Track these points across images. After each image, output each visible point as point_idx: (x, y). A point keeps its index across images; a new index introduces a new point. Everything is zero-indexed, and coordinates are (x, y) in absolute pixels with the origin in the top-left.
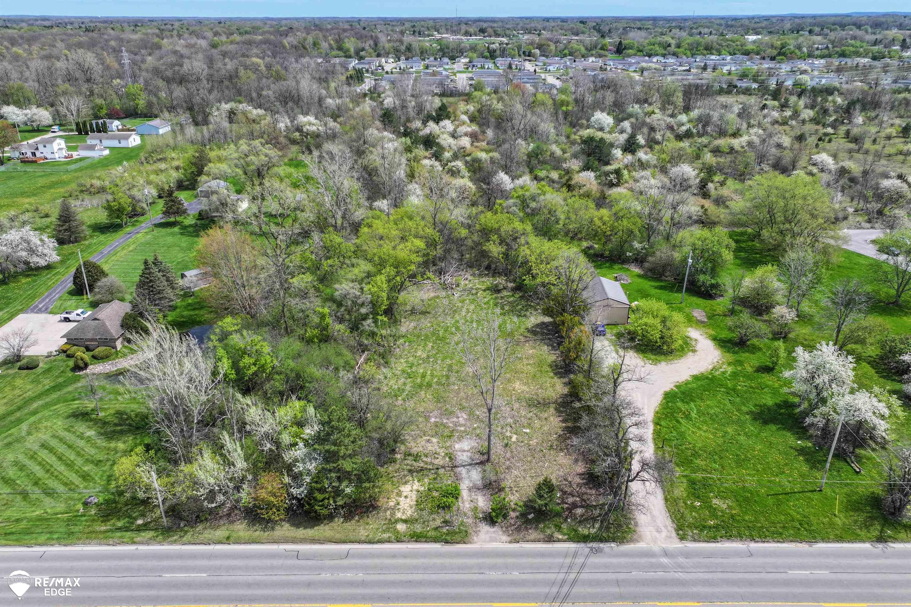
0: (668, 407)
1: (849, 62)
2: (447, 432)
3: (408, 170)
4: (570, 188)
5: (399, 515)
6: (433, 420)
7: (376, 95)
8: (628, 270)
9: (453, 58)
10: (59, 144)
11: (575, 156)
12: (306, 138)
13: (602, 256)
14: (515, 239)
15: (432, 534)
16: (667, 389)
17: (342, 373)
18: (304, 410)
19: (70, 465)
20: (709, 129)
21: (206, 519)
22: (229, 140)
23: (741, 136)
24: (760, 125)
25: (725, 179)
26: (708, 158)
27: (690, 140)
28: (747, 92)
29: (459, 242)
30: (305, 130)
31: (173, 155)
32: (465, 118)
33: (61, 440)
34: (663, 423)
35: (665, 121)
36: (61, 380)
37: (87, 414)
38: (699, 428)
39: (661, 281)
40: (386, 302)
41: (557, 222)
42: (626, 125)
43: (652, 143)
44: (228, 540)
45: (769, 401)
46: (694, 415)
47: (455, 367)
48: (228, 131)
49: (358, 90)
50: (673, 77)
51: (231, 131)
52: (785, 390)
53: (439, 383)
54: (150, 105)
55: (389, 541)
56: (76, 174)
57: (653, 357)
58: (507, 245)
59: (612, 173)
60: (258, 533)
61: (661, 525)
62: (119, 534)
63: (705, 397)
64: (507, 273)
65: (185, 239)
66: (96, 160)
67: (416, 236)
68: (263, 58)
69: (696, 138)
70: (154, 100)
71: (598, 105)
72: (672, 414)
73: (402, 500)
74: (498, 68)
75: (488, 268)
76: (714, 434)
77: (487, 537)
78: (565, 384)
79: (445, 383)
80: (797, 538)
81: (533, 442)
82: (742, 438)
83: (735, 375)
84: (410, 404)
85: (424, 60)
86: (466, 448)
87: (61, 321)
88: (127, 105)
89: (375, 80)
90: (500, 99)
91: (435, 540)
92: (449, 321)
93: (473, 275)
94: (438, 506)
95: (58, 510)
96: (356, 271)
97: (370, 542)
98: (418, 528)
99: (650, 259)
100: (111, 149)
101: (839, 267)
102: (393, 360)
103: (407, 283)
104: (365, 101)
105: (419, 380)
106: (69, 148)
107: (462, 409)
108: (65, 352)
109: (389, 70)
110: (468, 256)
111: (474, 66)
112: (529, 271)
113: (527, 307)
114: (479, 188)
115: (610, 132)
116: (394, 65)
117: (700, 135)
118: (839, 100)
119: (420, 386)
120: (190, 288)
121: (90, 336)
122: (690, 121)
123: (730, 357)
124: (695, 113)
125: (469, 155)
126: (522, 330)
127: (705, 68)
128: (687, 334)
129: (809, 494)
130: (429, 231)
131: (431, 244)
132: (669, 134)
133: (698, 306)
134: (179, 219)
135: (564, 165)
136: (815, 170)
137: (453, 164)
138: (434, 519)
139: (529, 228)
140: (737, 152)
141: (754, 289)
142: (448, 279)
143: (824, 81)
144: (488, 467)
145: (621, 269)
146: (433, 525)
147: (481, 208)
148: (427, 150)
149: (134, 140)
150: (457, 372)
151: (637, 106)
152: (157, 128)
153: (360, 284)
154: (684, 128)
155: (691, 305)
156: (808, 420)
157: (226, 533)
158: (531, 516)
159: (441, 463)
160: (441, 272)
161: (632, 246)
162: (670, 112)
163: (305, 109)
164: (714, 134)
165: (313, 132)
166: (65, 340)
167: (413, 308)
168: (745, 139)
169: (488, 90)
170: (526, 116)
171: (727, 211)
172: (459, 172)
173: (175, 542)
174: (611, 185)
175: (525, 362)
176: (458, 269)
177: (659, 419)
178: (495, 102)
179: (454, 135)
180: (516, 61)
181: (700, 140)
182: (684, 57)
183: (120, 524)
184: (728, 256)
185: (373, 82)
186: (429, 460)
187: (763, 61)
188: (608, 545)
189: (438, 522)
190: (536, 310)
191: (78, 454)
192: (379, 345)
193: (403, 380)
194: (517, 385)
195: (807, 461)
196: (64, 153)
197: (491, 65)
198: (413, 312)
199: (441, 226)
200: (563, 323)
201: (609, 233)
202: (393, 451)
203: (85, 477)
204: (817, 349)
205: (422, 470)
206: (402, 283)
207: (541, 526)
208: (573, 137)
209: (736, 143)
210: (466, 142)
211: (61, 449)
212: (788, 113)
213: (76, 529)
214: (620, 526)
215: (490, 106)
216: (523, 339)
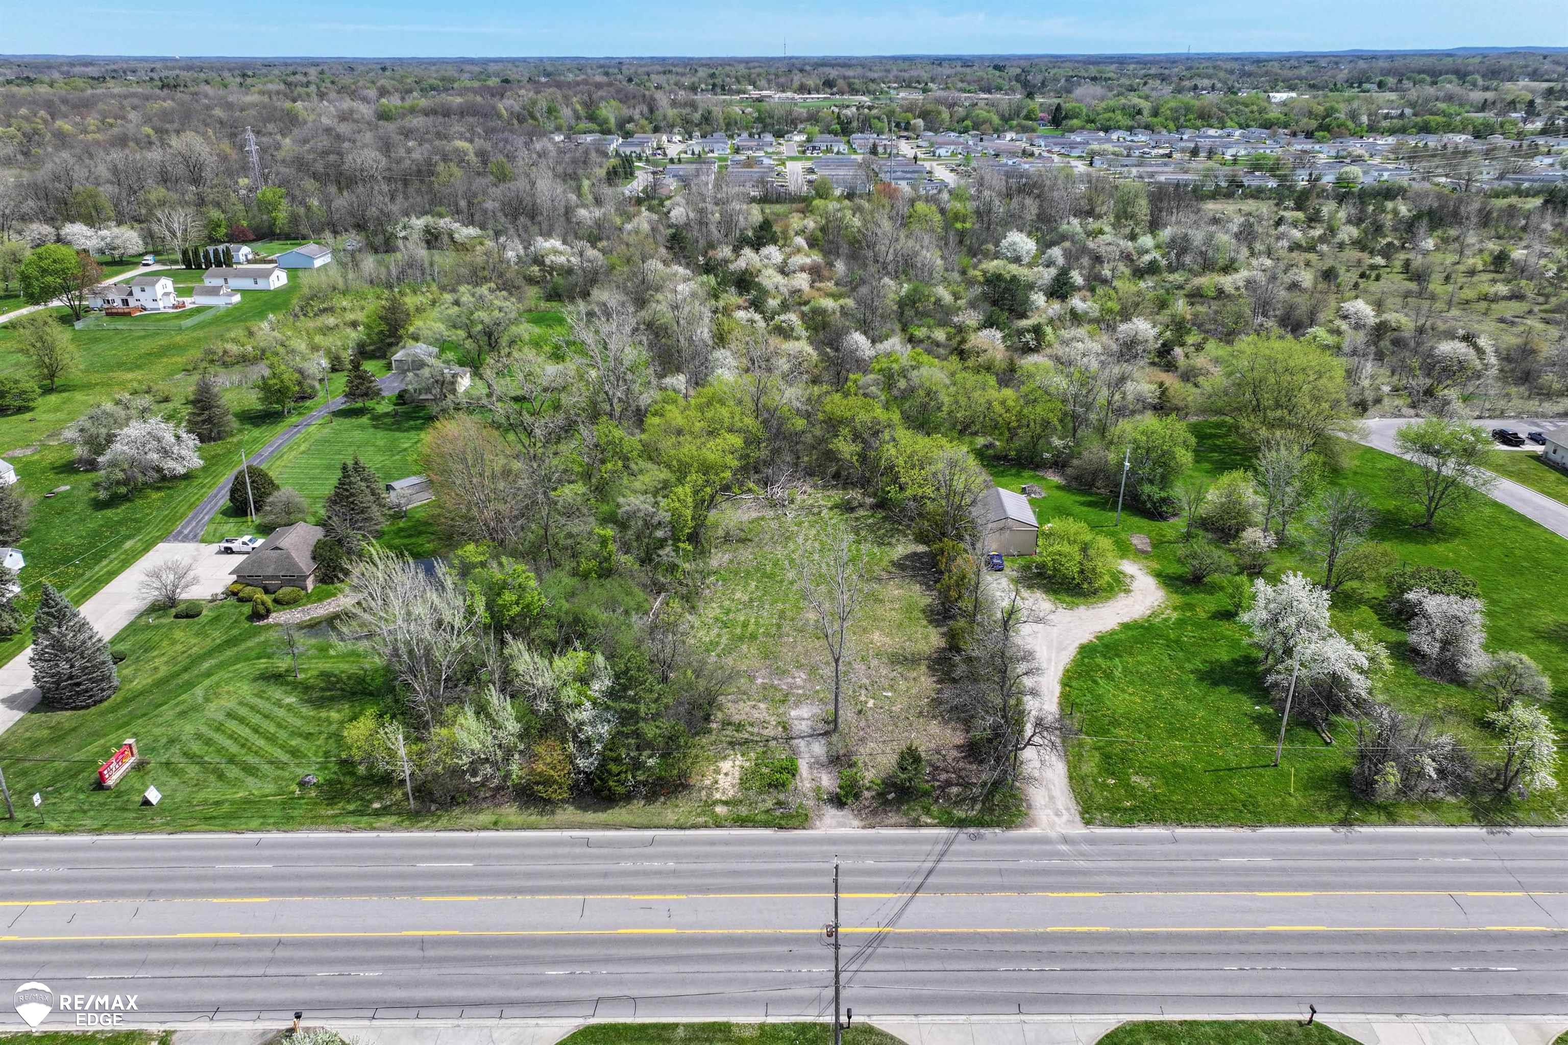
0: (1083, 664)
1: (1432, 141)
2: (779, 695)
3: (714, 328)
4: (962, 354)
5: (718, 796)
6: (759, 681)
7: (655, 202)
8: (1043, 478)
9: (779, 135)
10: (165, 286)
11: (973, 305)
12: (551, 274)
13: (1005, 458)
14: (876, 434)
15: (763, 817)
16: (1084, 641)
17: (634, 618)
18: (589, 663)
19: (271, 739)
20: (1188, 259)
21: (464, 802)
22: (429, 278)
23: (1236, 270)
24: (1269, 253)
25: (1205, 340)
26: (1181, 306)
27: (1155, 278)
28: (1257, 194)
29: (794, 438)
30: (548, 261)
31: (345, 303)
32: (800, 241)
33: (252, 708)
34: (1074, 684)
35: (1118, 245)
36: (235, 632)
37: (280, 676)
38: (1123, 691)
39: (1091, 494)
40: (690, 524)
41: (939, 409)
42: (1056, 252)
43: (1095, 282)
44: (495, 826)
45: (1224, 655)
46: (1117, 674)
47: (789, 614)
48: (426, 265)
49: (627, 193)
50: (1141, 169)
51: (432, 265)
52: (1246, 641)
53: (767, 634)
54: (294, 219)
55: (706, 826)
56: (195, 334)
57: (1068, 599)
58: (864, 441)
59: (1029, 331)
60: (533, 818)
61: (1061, 807)
62: (353, 819)
63: (1135, 651)
64: (864, 483)
65: (380, 434)
66: (222, 312)
67: (730, 430)
68: (471, 141)
69: (1165, 274)
70: (302, 211)
71: (1014, 221)
72: (1087, 673)
73: (721, 777)
74: (855, 152)
75: (836, 476)
76: (1143, 699)
77: (834, 822)
78: (944, 634)
79: (777, 633)
80: (1237, 821)
81: (896, 708)
82: (1181, 704)
83: (1181, 623)
84: (729, 661)
85: (731, 137)
86: (806, 716)
87: (220, 552)
88: (258, 220)
89: (654, 173)
90: (857, 210)
91: (766, 825)
92: (780, 552)
93: (815, 486)
94: (770, 785)
95: (267, 791)
96: (646, 479)
97: (681, 828)
98: (744, 811)
99: (1075, 462)
100: (243, 292)
101: (1355, 473)
102: (700, 605)
103: (718, 498)
104: (639, 213)
105: (738, 631)
106: (180, 292)
107: (800, 666)
108: (235, 594)
109: (675, 156)
110: (806, 459)
111: (814, 148)
112: (895, 480)
113: (893, 532)
114: (822, 354)
115: (1030, 265)
116: (682, 147)
117: (1171, 269)
118: (1403, 210)
119: (741, 639)
120: (399, 505)
121: (270, 571)
122: (1158, 247)
123: (1178, 599)
124: (1166, 234)
125: (806, 303)
126: (885, 563)
127: (1195, 152)
128: (1120, 568)
129: (1260, 770)
130: (749, 421)
131: (751, 441)
132: (1122, 267)
133: (1140, 530)
134: (370, 404)
135: (956, 319)
136: (1344, 326)
137: (782, 317)
138: (764, 801)
139: (896, 416)
140: (1228, 296)
141: (1222, 504)
142: (778, 492)
143: (1386, 175)
144: (835, 738)
145: (1033, 477)
146: (762, 807)
147: (825, 387)
148: (741, 294)
149: (278, 279)
150: (792, 620)
151: (1075, 222)
152: (312, 258)
153: (655, 496)
154: (1147, 258)
155: (1130, 528)
156: (1270, 679)
157: (493, 818)
158: (891, 796)
159: (772, 734)
160: (766, 483)
161: (1049, 443)
162: (1127, 231)
163: (545, 226)
164: (1195, 267)
165: (562, 266)
166: (234, 577)
167: (728, 533)
168: (1240, 277)
169: (838, 192)
170: (897, 240)
171: (1198, 391)
172: (792, 330)
173: (426, 828)
174: (1027, 350)
175: (888, 606)
176: (792, 478)
177: (1070, 678)
178: (848, 213)
179: (783, 270)
180: (884, 140)
181: (1171, 277)
182: (1164, 132)
183: (351, 807)
184: (1185, 457)
185: (650, 178)
186: (756, 730)
187: (1293, 140)
188: (991, 830)
189: (769, 804)
190: (906, 536)
191: (279, 725)
192: (681, 583)
193: (716, 631)
194: (876, 636)
195: (1263, 730)
196: (172, 300)
197: (843, 148)
198: (727, 538)
199: (766, 415)
200: (942, 551)
201: (1014, 424)
202: (707, 718)
203: (294, 753)
204: (1282, 583)
205: (747, 742)
206: (712, 497)
207: (904, 808)
208: (973, 273)
209: (1227, 282)
210: (802, 281)
211: (256, 719)
212: (1317, 232)
213: (296, 813)
214: (1007, 808)
215: (841, 219)
216: (885, 575)
